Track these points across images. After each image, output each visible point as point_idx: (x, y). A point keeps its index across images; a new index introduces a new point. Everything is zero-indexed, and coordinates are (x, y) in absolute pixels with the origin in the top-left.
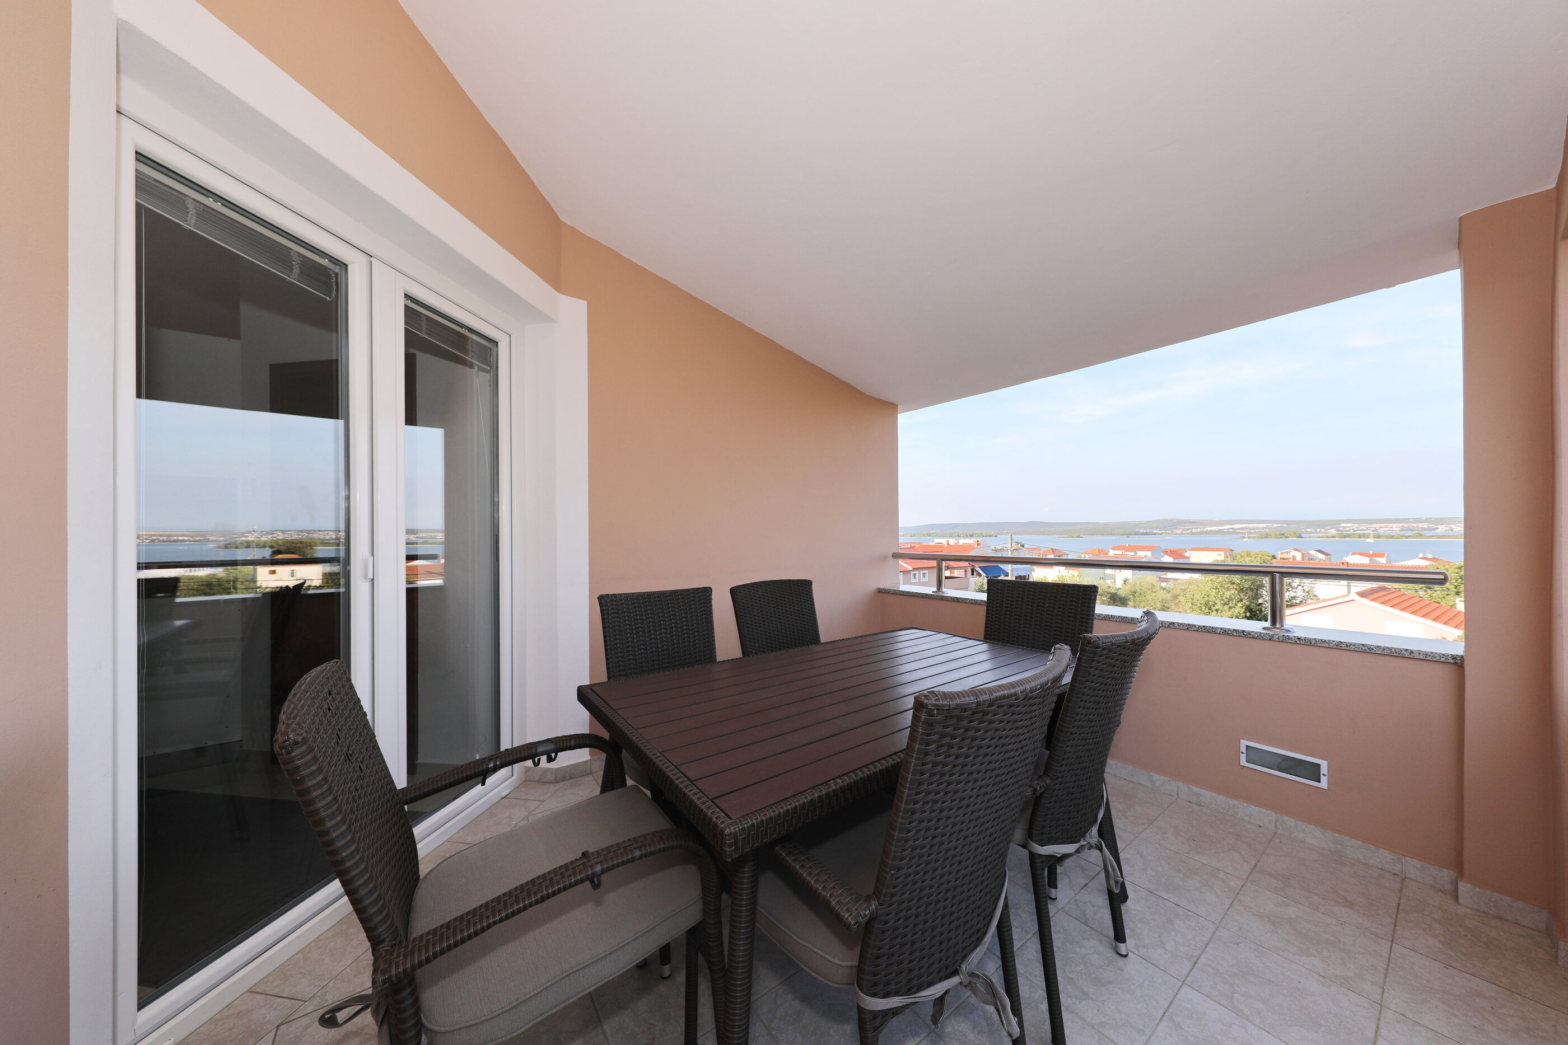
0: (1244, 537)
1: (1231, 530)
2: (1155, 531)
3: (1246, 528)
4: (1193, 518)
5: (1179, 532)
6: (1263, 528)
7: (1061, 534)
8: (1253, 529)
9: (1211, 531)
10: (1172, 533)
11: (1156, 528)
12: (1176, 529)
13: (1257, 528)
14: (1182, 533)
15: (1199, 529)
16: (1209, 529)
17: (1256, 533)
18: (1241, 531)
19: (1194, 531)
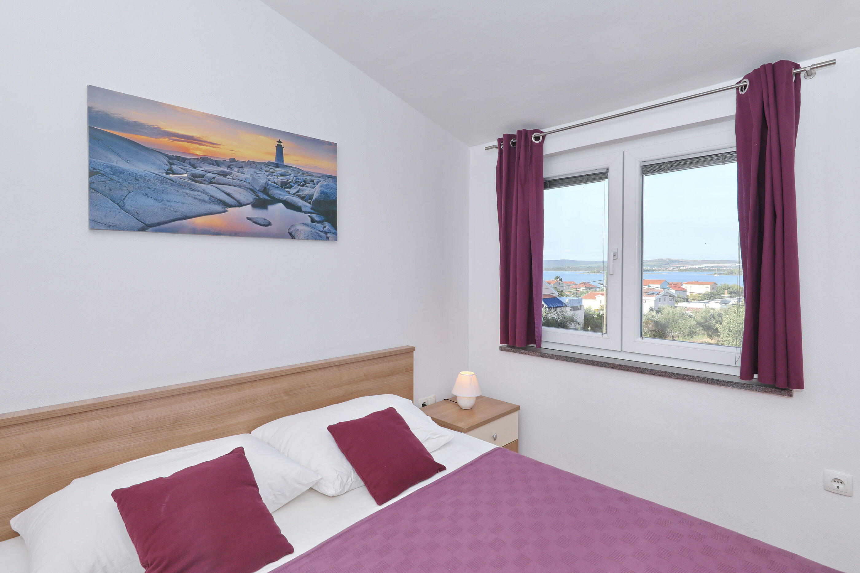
0: (716, 274)
1: (707, 268)
2: (654, 268)
3: (717, 267)
4: (680, 258)
5: (671, 269)
6: (728, 267)
7: (585, 271)
8: (722, 267)
9: (693, 268)
10: (666, 270)
11: (654, 266)
12: (669, 267)
13: (725, 267)
14: (673, 270)
15: (684, 267)
16: (692, 267)
17: (724, 270)
18: (714, 269)
19: (681, 268)
